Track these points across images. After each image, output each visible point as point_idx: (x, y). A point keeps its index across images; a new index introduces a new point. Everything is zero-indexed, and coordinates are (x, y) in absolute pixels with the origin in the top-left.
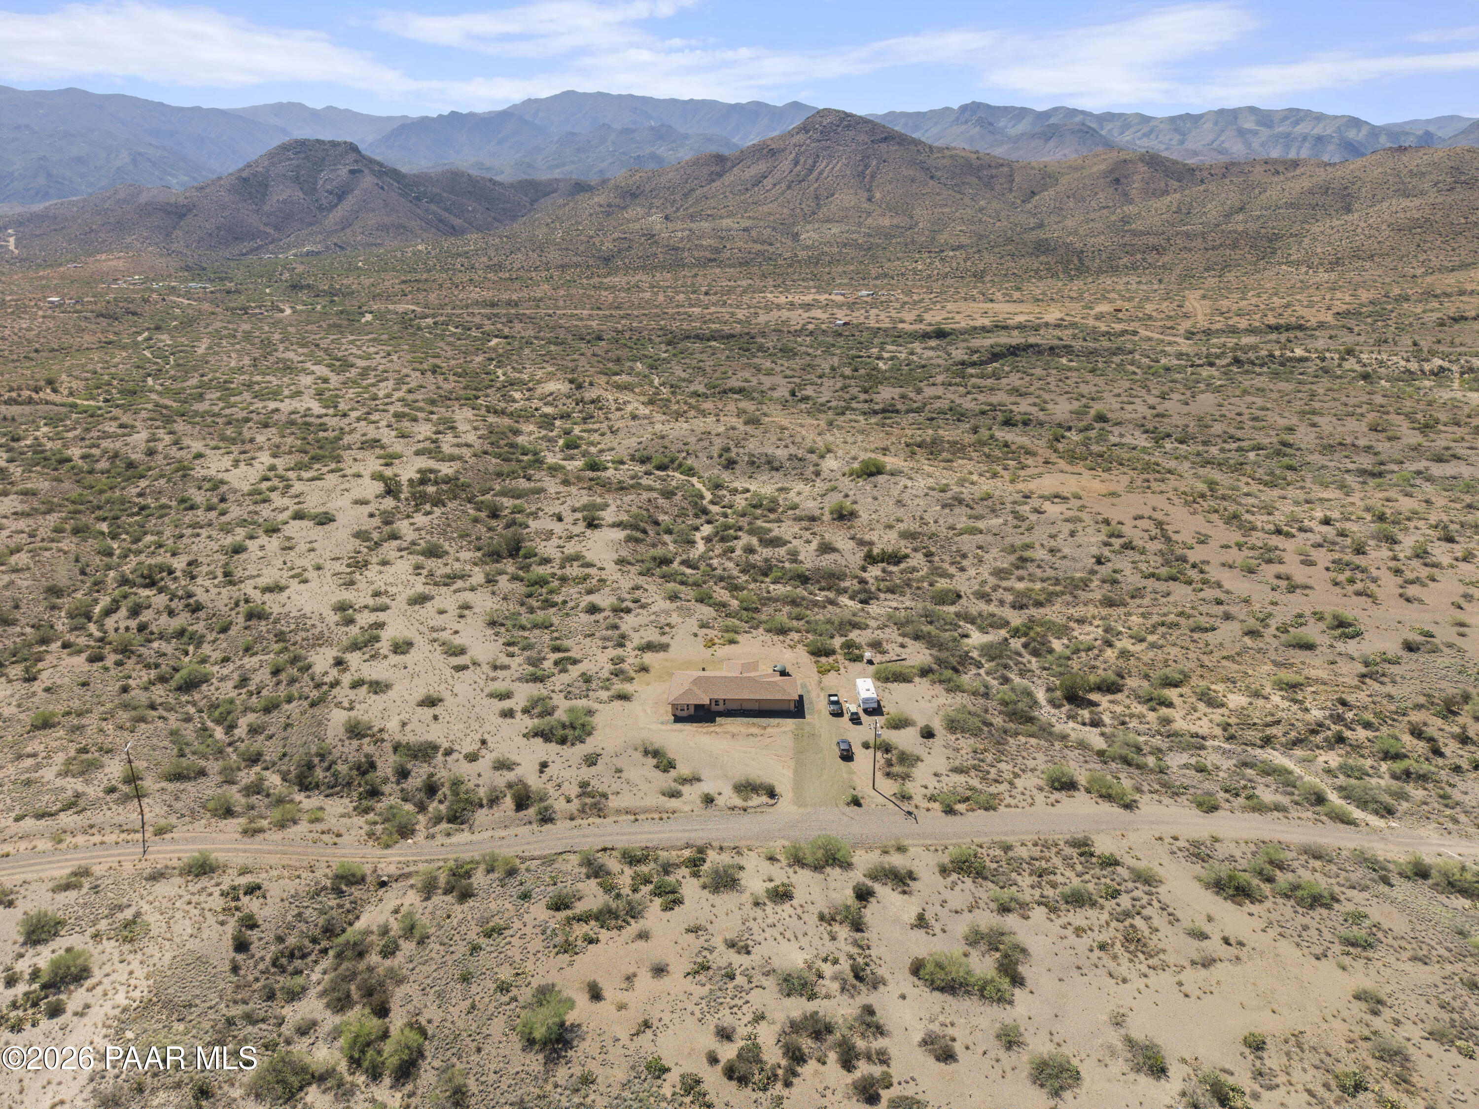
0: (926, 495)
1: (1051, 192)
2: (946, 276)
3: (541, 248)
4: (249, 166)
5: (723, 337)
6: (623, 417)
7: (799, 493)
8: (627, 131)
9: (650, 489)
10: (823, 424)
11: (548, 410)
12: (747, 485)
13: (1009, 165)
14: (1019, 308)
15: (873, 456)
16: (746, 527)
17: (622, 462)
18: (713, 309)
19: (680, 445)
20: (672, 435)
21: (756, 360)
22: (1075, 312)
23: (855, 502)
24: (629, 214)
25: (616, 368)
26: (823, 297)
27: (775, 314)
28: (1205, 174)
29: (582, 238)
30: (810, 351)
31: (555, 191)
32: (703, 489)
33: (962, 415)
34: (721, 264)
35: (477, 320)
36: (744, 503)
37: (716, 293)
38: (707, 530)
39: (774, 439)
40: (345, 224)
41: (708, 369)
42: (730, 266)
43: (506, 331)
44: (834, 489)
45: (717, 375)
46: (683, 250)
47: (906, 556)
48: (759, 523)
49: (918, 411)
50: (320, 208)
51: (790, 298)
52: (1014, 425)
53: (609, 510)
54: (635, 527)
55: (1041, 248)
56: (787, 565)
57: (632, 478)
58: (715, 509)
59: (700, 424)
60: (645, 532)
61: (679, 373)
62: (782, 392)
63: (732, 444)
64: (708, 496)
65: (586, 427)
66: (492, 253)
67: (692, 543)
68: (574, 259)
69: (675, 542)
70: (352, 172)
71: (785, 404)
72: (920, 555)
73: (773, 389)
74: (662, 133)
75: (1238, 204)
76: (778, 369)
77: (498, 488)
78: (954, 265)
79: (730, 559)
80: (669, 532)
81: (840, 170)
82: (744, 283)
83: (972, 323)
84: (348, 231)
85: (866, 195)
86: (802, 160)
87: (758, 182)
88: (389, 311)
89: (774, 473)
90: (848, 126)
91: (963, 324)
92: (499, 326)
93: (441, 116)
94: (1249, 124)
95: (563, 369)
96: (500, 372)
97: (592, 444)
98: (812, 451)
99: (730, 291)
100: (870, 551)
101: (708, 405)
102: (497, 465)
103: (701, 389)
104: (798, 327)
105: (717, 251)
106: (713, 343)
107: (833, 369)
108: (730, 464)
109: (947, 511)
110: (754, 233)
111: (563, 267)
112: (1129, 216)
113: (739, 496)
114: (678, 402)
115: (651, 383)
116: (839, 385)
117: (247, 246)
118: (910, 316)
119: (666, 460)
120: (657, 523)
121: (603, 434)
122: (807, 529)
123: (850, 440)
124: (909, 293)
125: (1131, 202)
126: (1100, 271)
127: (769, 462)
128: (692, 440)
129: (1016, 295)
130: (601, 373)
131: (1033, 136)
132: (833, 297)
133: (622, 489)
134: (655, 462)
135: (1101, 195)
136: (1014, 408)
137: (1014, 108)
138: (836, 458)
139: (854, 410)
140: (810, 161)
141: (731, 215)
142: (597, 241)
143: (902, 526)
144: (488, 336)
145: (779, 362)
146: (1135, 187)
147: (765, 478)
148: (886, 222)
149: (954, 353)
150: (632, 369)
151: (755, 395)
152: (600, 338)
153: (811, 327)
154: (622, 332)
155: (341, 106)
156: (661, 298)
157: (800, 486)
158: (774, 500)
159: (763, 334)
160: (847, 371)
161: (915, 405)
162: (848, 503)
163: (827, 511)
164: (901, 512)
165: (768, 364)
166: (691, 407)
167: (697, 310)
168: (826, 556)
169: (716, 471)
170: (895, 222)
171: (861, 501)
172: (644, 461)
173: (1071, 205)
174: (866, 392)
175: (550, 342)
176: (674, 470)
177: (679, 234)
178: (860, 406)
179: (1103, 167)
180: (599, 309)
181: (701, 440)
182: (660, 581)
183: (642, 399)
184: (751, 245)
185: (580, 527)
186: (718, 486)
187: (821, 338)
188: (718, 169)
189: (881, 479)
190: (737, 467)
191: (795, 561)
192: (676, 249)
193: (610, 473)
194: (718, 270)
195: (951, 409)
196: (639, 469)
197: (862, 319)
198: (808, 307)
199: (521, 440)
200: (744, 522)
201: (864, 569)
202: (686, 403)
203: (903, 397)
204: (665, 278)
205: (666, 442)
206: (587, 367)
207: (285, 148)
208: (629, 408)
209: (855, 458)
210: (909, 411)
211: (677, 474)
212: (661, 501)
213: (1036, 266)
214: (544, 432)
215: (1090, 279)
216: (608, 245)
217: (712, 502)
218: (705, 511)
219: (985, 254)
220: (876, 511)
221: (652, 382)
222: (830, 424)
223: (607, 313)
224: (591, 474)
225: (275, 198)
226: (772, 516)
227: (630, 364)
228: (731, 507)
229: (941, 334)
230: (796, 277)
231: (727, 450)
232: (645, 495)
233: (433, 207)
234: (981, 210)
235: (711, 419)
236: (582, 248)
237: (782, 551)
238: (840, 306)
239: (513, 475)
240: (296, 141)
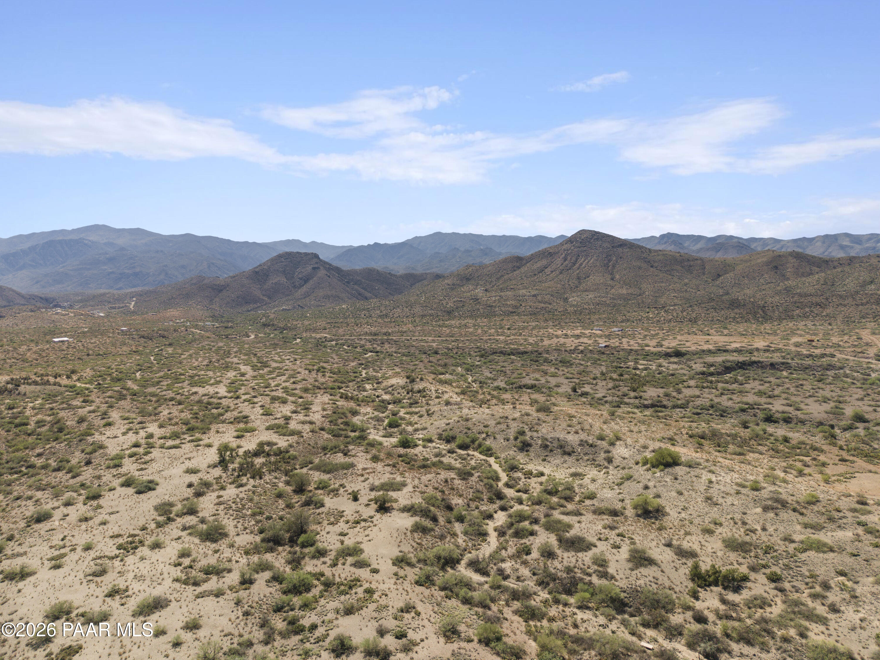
0: (738, 493)
1: (732, 274)
2: (670, 321)
3: (411, 306)
4: (260, 265)
5: (519, 353)
6: (439, 403)
7: (594, 480)
8: (467, 251)
9: (450, 468)
10: (605, 413)
11: (387, 397)
12: (541, 468)
13: (701, 259)
14: (732, 339)
15: (663, 445)
16: (543, 520)
17: (430, 441)
18: (512, 337)
19: (481, 427)
20: (475, 418)
21: (543, 367)
22: (777, 342)
23: (658, 496)
24: (465, 289)
25: (443, 370)
26: (587, 332)
27: (555, 340)
28: (836, 264)
29: (436, 301)
30: (583, 363)
31: (425, 279)
32: (499, 470)
33: (724, 411)
34: (518, 314)
35: (362, 342)
36: (539, 488)
37: (515, 329)
38: (501, 518)
39: (564, 425)
40: (307, 295)
41: (508, 372)
42: (524, 315)
43: (379, 348)
44: (629, 478)
45: (515, 375)
46: (495, 307)
47: (745, 579)
48: (557, 515)
49: (682, 407)
50: (295, 287)
51: (564, 332)
52: (775, 422)
53: (405, 490)
54: (425, 513)
55: (734, 304)
56: (595, 579)
57: (436, 455)
58: (510, 493)
59: (499, 410)
60: (435, 519)
61: (487, 374)
62: (566, 388)
63: (526, 429)
64: (504, 477)
65: (410, 410)
66: (382, 308)
67: (484, 535)
68: (430, 312)
69: (466, 533)
70: (314, 268)
71: (569, 398)
72: (761, 578)
73: (558, 386)
74: (486, 252)
75: (868, 279)
76: (560, 373)
77: (317, 461)
78: (675, 314)
79: (525, 563)
80: (461, 519)
81: (593, 263)
82: (534, 324)
83: (700, 348)
84: (307, 299)
85: (610, 276)
86: (569, 258)
87: (542, 270)
88: (311, 337)
89: (566, 457)
90: (598, 239)
91: (693, 348)
92: (375, 346)
93: (369, 245)
94: (846, 242)
95: (404, 369)
96: (364, 372)
97: (410, 424)
98: (601, 438)
99: (524, 328)
100: (696, 567)
101: (507, 396)
102: (327, 440)
103: (502, 385)
104: (572, 348)
105: (516, 307)
106: (512, 357)
107: (603, 374)
108: (525, 447)
109: (771, 515)
110: (539, 298)
111: (423, 316)
112: (790, 287)
113: (533, 480)
114: (484, 393)
115: (466, 381)
116: (611, 385)
117: (252, 306)
118: (653, 343)
119: (468, 440)
120: (449, 508)
121: (421, 416)
122: (612, 528)
123: (636, 429)
124: (647, 329)
125: (788, 279)
126: (780, 319)
127: (561, 447)
128: (492, 423)
129: (726, 332)
130: (431, 373)
131: (708, 249)
132: (594, 331)
133: (424, 467)
134: (458, 441)
135: (766, 276)
136: (770, 406)
137: (693, 236)
138: (626, 446)
139: (626, 404)
140: (574, 259)
141: (525, 288)
142: (444, 302)
143: (725, 532)
144: (366, 351)
145: (561, 369)
146: (789, 271)
147: (557, 461)
148: (624, 291)
149: (694, 366)
150: (454, 371)
151: (544, 390)
152: (436, 353)
153: (581, 348)
154: (451, 350)
155: (319, 241)
156: (480, 331)
157: (593, 473)
158: (570, 488)
159: (547, 352)
160: (615, 376)
161: (679, 402)
162: (650, 495)
163: (628, 503)
164: (714, 513)
165: (553, 370)
166: (493, 397)
167: (502, 338)
168: (643, 571)
169: (512, 453)
170: (630, 291)
171: (664, 494)
172: (449, 440)
173: (746, 282)
174: (634, 391)
175: (404, 355)
176: (475, 449)
177: (494, 298)
178: (632, 401)
179: (765, 259)
180: (439, 337)
181: (499, 423)
182: (440, 595)
183: (457, 390)
184: (537, 304)
185: (371, 511)
186: (513, 468)
187: (589, 355)
188: (518, 264)
189: (679, 470)
190: (531, 449)
191: (604, 575)
192: (491, 306)
193: (418, 450)
194: (516, 317)
195: (712, 407)
196: (444, 447)
197: (617, 344)
198: (578, 337)
199: (356, 420)
200: (540, 512)
201: (695, 596)
202: (489, 394)
203: (667, 395)
204: (483, 322)
205: (470, 424)
206: (423, 369)
207: (280, 256)
208: (446, 397)
209: (645, 447)
210: (675, 407)
211: (476, 454)
212: (458, 482)
213: (732, 315)
214: (376, 413)
215: (776, 323)
216: (451, 304)
217: (507, 485)
218: (500, 496)
219: (695, 308)
220: (685, 509)
221: (467, 379)
222: (612, 414)
223: (444, 339)
224: (401, 451)
225: (271, 282)
226: (570, 507)
227: (453, 368)
228: (526, 492)
229: (678, 354)
230: (567, 321)
231: (522, 433)
232: (444, 475)
233: (356, 287)
234: (686, 285)
235: (509, 406)
236: (435, 306)
237: (587, 557)
238: (601, 337)
239: (335, 449)
240: (287, 253)
